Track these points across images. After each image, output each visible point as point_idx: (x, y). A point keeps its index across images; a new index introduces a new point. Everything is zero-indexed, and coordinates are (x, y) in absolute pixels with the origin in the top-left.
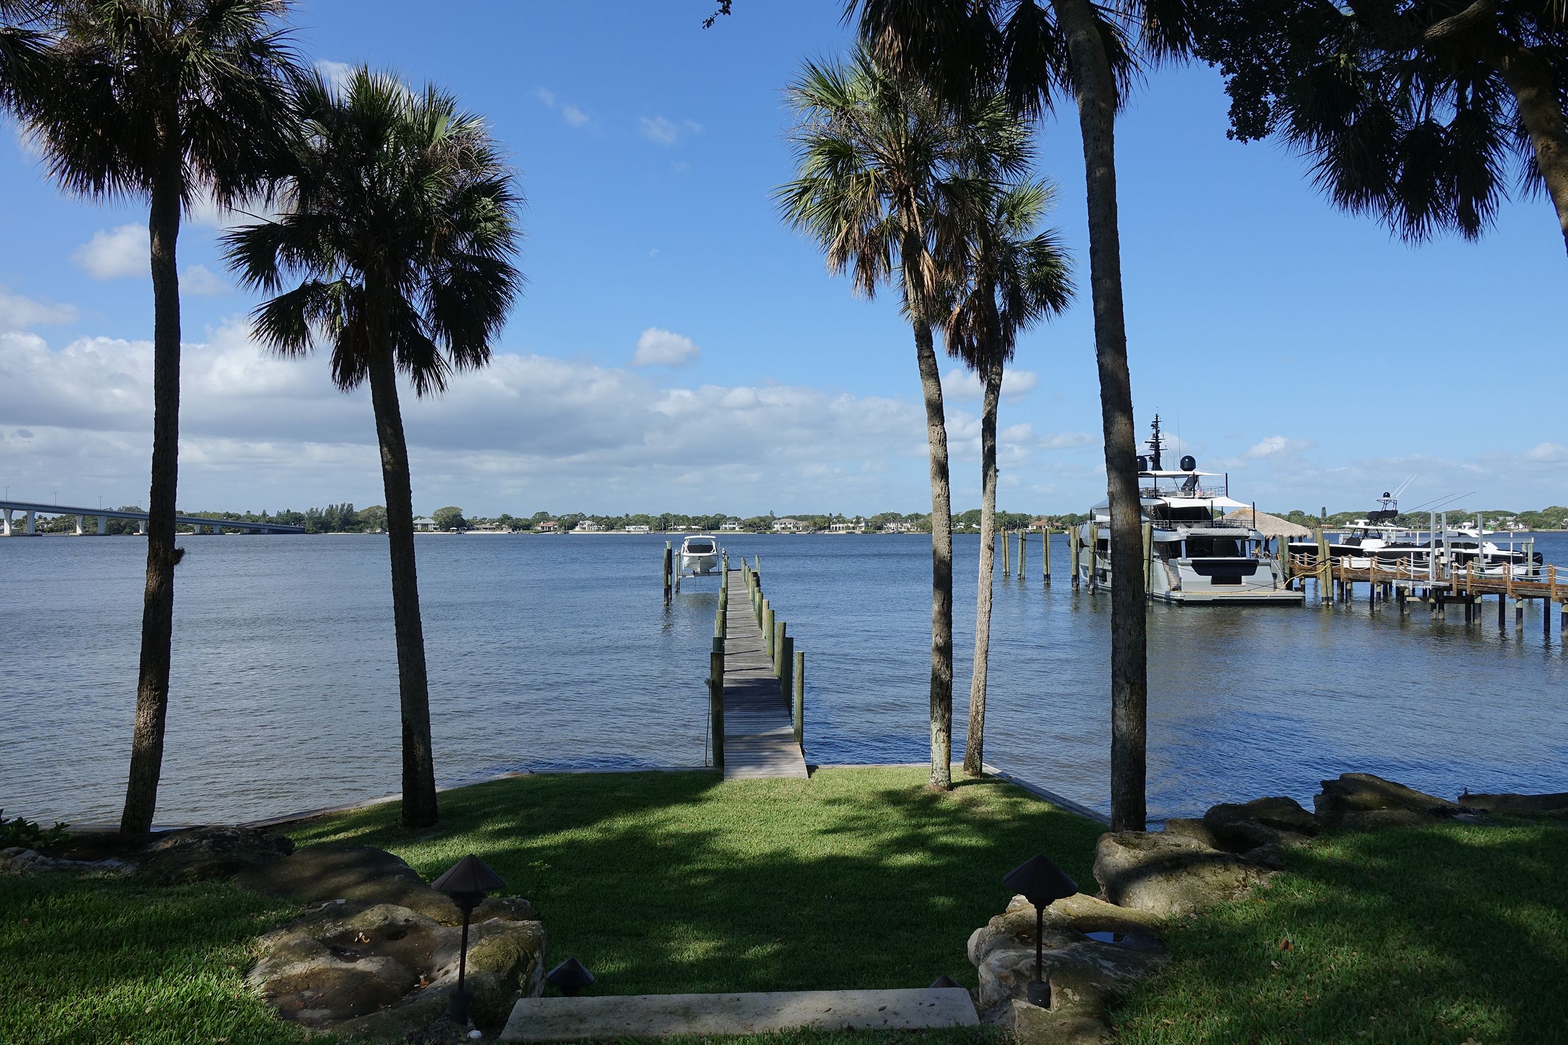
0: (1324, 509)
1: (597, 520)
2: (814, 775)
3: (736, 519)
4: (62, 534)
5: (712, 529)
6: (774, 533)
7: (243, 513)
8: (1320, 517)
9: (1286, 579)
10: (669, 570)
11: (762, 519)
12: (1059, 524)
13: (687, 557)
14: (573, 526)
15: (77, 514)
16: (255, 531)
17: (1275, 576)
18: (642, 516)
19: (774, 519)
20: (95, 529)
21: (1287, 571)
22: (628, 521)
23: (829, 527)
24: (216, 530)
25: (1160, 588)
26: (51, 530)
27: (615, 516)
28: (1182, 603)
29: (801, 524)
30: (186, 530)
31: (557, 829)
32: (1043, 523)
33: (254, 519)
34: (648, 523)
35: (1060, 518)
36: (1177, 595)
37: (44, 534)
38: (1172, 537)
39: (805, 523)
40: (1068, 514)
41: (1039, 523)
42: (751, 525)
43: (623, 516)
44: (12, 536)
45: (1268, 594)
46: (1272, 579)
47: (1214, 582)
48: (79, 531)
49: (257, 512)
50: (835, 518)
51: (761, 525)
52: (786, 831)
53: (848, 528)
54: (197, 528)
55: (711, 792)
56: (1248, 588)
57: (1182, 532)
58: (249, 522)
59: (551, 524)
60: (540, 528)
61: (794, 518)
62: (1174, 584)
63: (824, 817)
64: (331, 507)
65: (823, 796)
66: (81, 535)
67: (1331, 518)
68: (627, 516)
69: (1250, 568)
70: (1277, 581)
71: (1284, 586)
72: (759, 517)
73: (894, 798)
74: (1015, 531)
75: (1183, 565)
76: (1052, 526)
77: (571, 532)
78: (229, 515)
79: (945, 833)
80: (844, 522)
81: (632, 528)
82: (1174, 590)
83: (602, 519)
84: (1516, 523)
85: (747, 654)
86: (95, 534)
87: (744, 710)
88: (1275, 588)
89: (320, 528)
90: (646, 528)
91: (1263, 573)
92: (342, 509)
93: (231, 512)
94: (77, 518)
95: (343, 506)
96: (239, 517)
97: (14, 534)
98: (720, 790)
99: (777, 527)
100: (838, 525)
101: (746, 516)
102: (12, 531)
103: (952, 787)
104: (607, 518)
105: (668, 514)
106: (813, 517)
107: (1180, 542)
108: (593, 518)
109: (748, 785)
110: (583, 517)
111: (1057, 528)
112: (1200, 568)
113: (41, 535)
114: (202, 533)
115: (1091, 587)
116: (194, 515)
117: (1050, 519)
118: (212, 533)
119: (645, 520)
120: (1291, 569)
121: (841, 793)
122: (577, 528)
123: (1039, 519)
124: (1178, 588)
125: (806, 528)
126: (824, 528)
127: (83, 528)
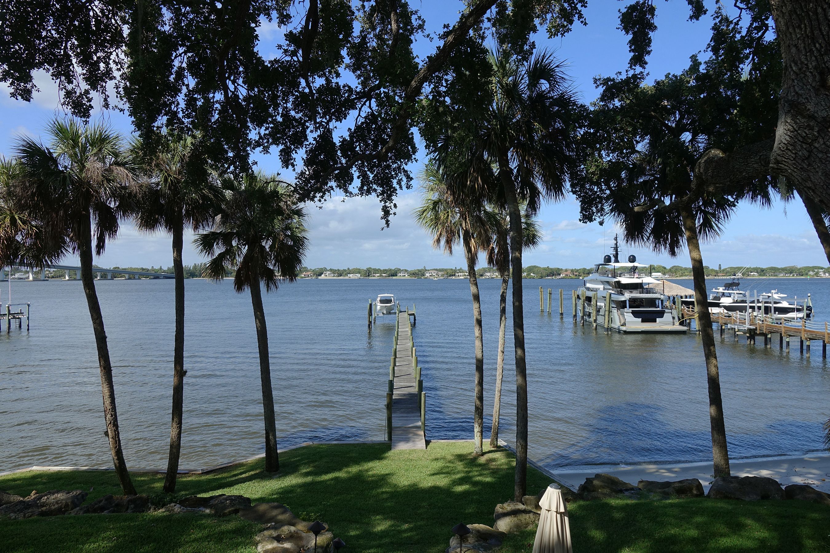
0: (720, 265)
1: (333, 271)
2: (428, 447)
3: (406, 271)
4: (58, 279)
5: (393, 276)
6: (426, 278)
7: (150, 268)
8: (718, 269)
9: (679, 320)
10: (370, 314)
11: (419, 271)
12: (577, 273)
13: (379, 306)
14: (320, 275)
15: (66, 269)
16: (157, 277)
17: (674, 318)
18: (357, 269)
19: (426, 270)
20: (75, 277)
21: (680, 316)
22: (349, 272)
23: (455, 275)
24: (137, 277)
25: (615, 324)
26: (53, 277)
27: (342, 269)
28: (626, 333)
29: (440, 273)
30: (121, 277)
31: (327, 473)
32: (568, 273)
33: (156, 271)
34: (359, 273)
35: (577, 271)
36: (623, 328)
37: (50, 279)
38: (622, 298)
39: (442, 273)
40: (582, 267)
41: (566, 273)
42: (414, 274)
43: (346, 269)
44: (33, 281)
45: (670, 328)
46: (672, 320)
47: (642, 321)
48: (67, 278)
49: (157, 267)
50: (459, 270)
51: (419, 274)
52: (415, 475)
53: (465, 275)
54: (127, 276)
55: (387, 455)
56: (661, 324)
57: (627, 296)
58: (153, 272)
59: (309, 273)
60: (303, 276)
61: (436, 270)
62: (622, 322)
63: (430, 468)
64: (195, 265)
65: (431, 458)
66: (68, 280)
67: (723, 270)
68: (348, 269)
69: (661, 314)
70: (675, 321)
71: (678, 323)
72: (418, 270)
73: (461, 457)
74: (554, 277)
75: (627, 313)
76: (573, 274)
77: (319, 278)
78: (143, 269)
79: (478, 475)
80: (463, 272)
81: (351, 275)
82: (622, 325)
83: (336, 270)
84: (825, 273)
85: (405, 377)
86: (75, 279)
87: (402, 413)
88: (674, 324)
89: (190, 276)
90: (359, 275)
91: (667, 317)
92: (201, 266)
93: (144, 267)
94: (66, 271)
95: (201, 264)
96: (148, 270)
97: (35, 280)
98: (390, 454)
99: (427, 275)
100: (459, 274)
101: (411, 269)
102: (33, 277)
103: (483, 454)
104: (339, 270)
105: (370, 268)
106: (446, 270)
107: (626, 301)
108: (331, 270)
109: (402, 452)
110: (326, 270)
111: (576, 275)
112: (635, 314)
113: (48, 280)
114: (130, 279)
115: (582, 322)
116: (125, 269)
117: (572, 271)
118: (134, 279)
119: (358, 271)
120: (682, 314)
121: (439, 456)
122: (323, 276)
123: (566, 270)
124: (624, 325)
125: (442, 275)
126: (452, 275)
127: (69, 276)
